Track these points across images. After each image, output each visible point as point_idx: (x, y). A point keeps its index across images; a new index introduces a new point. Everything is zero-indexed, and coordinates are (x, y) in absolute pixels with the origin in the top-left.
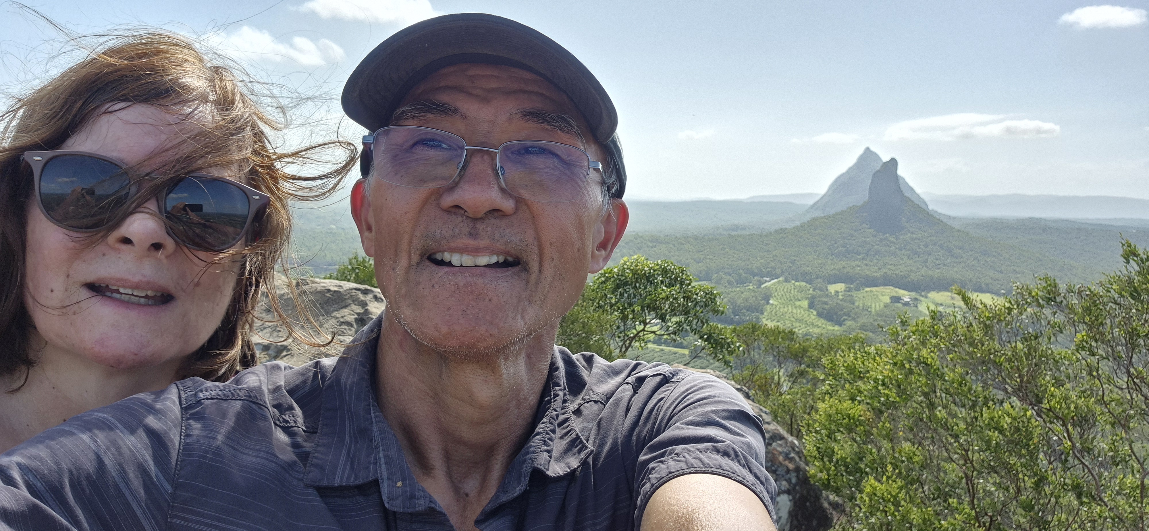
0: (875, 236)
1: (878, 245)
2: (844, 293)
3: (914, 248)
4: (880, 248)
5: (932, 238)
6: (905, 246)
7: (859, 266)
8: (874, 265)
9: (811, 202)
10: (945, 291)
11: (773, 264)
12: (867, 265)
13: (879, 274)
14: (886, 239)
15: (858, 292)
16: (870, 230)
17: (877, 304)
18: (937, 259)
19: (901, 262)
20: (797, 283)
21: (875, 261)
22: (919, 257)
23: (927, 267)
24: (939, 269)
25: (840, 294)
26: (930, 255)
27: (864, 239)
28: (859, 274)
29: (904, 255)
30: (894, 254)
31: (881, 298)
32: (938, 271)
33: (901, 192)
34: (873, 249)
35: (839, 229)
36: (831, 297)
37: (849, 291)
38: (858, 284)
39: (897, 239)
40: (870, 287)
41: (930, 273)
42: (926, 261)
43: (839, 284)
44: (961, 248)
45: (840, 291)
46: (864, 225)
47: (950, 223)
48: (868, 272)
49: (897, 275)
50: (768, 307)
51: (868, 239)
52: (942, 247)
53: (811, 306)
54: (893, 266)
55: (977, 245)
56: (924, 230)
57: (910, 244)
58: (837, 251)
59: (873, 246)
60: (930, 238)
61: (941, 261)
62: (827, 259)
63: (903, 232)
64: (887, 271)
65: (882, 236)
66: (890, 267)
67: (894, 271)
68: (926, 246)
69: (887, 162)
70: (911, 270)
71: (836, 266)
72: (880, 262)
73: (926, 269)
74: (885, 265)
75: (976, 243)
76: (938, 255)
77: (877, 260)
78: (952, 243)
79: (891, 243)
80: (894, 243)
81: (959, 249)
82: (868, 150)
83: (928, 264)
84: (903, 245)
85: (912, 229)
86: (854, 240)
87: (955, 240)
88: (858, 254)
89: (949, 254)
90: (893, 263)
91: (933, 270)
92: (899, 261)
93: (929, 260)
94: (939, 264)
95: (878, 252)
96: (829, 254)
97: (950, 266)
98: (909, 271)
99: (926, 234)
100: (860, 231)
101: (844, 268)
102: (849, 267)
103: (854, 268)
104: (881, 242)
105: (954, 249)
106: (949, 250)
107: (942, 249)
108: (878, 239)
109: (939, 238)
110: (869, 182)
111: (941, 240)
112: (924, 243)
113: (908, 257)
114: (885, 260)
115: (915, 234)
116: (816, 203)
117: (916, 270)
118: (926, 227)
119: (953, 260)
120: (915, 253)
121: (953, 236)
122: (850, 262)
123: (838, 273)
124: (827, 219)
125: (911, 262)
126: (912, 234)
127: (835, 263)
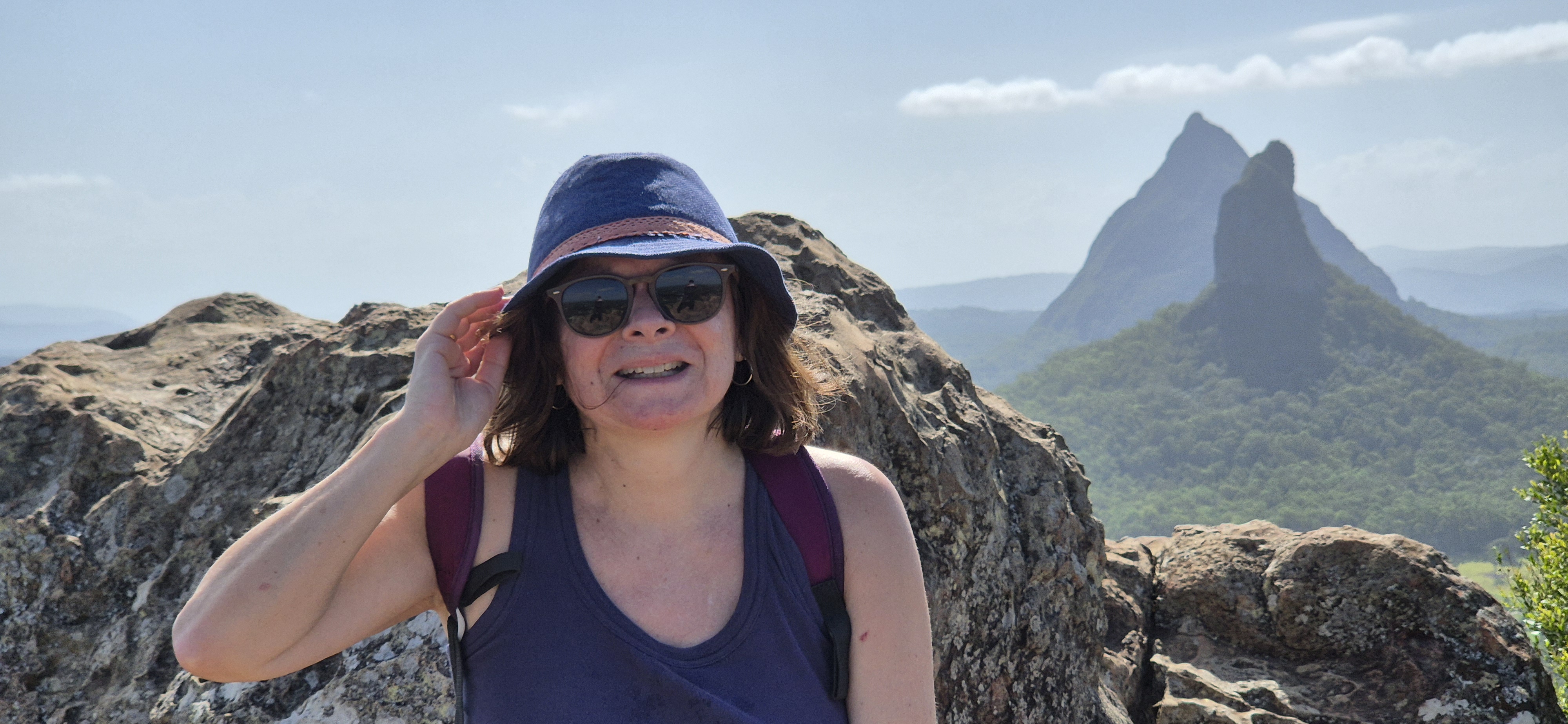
0: (1245, 400)
1: (1257, 426)
3: (1366, 427)
4: (1267, 437)
5: (1419, 392)
6: (1340, 422)
7: (1207, 503)
8: (1253, 494)
9: (1040, 302)
10: (1477, 560)
12: (1230, 496)
14: (1281, 407)
16: (1227, 382)
18: (1441, 458)
19: (1334, 476)
21: (1253, 481)
22: (1384, 453)
23: (1413, 486)
24: (1448, 488)
26: (1416, 446)
27: (1216, 412)
29: (1341, 455)
30: (1309, 454)
32: (1449, 494)
33: (1310, 253)
34: (1245, 443)
35: (1135, 385)
39: (1315, 403)
41: (1423, 502)
42: (1406, 469)
44: (1510, 417)
46: (1211, 366)
47: (1467, 339)
51: (1225, 412)
52: (1449, 417)
54: (1309, 491)
55: (1553, 404)
56: (1390, 369)
57: (1354, 416)
58: (1135, 457)
59: (1243, 432)
60: (1412, 393)
61: (1452, 463)
62: (1110, 486)
63: (1329, 379)
64: (1292, 511)
65: (1268, 399)
66: (1303, 496)
67: (1316, 507)
68: (1404, 419)
69: (1258, 156)
70: (1366, 500)
71: (1138, 507)
72: (1270, 481)
73: (1411, 492)
74: (1285, 490)
75: (1549, 399)
76: (1442, 446)
77: (1261, 475)
78: (1480, 403)
79: (1296, 419)
80: (1307, 418)
81: (1503, 421)
82: (1196, 122)
83: (1415, 476)
84: (1332, 421)
85: (1357, 369)
86: (1183, 417)
87: (1486, 395)
88: (1202, 460)
89: (1474, 439)
90: (1309, 481)
91: (1431, 495)
92: (1326, 476)
93: (1418, 463)
94: (1447, 475)
95: (1260, 452)
96: (1113, 469)
97: (1482, 477)
98: (1358, 504)
99: (1398, 380)
100: (1201, 388)
101: (1162, 509)
102: (1178, 505)
103: (1192, 507)
104: (1266, 418)
105: (1486, 424)
106: (1474, 427)
107: (1452, 425)
108: (1256, 409)
109: (1441, 389)
110: (1211, 224)
111: (1444, 398)
112: (1396, 410)
113: (1354, 458)
114: (1282, 474)
115: (1367, 384)
116: (1057, 304)
117: (1379, 499)
118: (1397, 359)
119: (1489, 458)
120: (1372, 444)
121: (1482, 383)
122: (1179, 492)
123: (1146, 528)
124: (1096, 355)
125: (1361, 474)
126: (1358, 383)
127: (1135, 498)
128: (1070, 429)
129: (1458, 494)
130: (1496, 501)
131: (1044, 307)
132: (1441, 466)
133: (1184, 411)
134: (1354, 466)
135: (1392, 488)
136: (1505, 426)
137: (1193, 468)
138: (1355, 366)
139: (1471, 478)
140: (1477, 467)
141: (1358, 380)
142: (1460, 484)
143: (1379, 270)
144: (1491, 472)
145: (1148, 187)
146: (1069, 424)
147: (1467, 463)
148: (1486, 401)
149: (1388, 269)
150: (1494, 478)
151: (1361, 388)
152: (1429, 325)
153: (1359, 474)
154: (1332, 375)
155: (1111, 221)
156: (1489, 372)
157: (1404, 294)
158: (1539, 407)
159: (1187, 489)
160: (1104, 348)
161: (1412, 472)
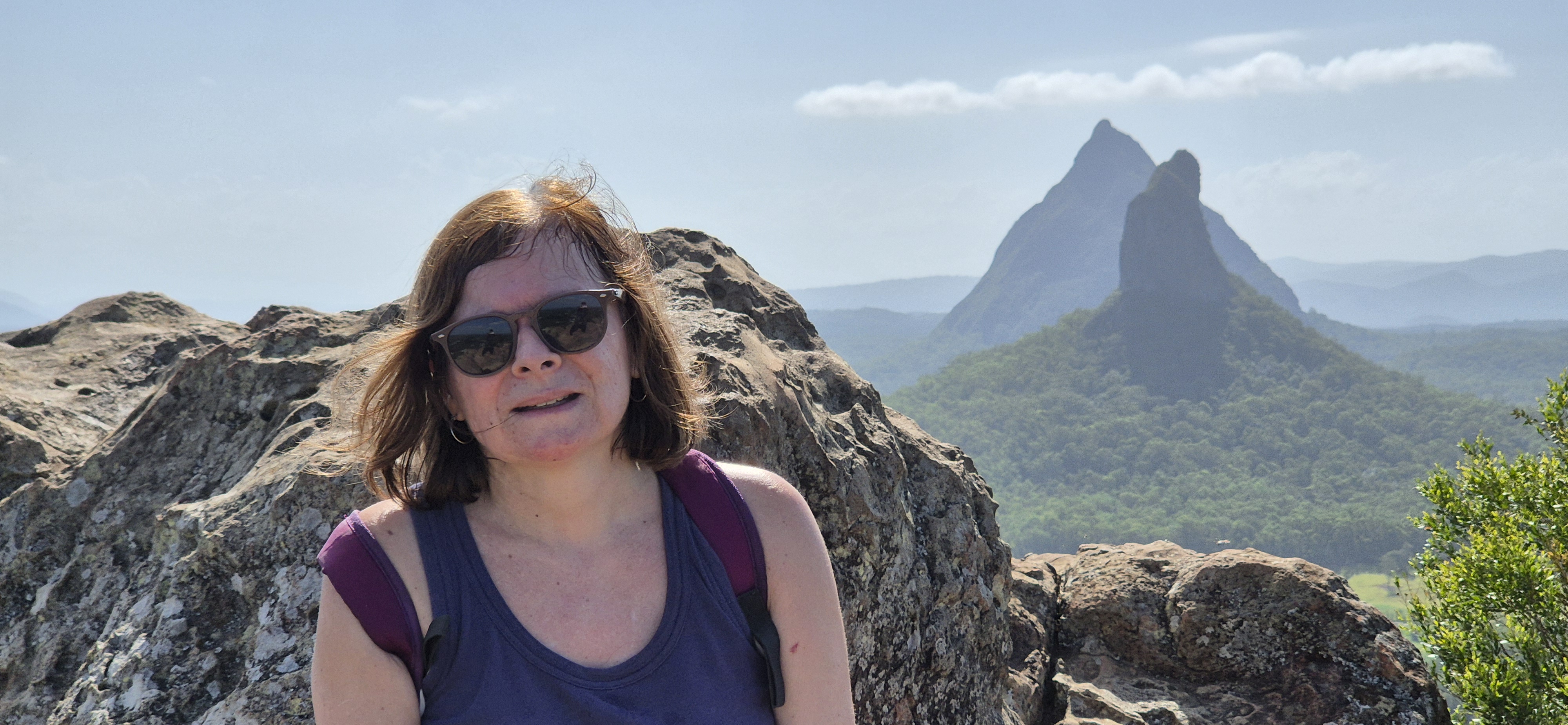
0: (1147, 408)
1: (1159, 434)
3: (1266, 438)
4: (1168, 445)
5: (1319, 403)
6: (1239, 433)
7: (1107, 509)
8: (1153, 501)
9: (945, 306)
10: (1371, 571)
12: (1130, 503)
13: (1167, 530)
14: (1182, 416)
16: (1130, 389)
18: (1338, 470)
19: (1232, 486)
21: (1154, 489)
22: (1282, 464)
23: (1310, 497)
24: (1345, 500)
26: (1314, 457)
27: (1119, 419)
28: (1109, 533)
29: (1240, 464)
30: (1208, 463)
32: (1344, 506)
33: (1215, 263)
34: (1146, 451)
35: (1038, 390)
39: (1215, 413)
41: (1320, 514)
42: (1303, 480)
44: (1407, 430)
46: (1114, 373)
47: (1366, 352)
48: (1135, 526)
49: (1224, 529)
51: (1127, 419)
52: (1347, 429)
54: (1208, 499)
55: (1449, 419)
56: (1291, 379)
57: (1255, 425)
58: (1037, 462)
59: (1144, 439)
60: (1311, 404)
61: (1348, 474)
62: (1010, 491)
63: (1230, 389)
64: (1191, 519)
65: (1168, 407)
66: (1200, 504)
67: (1214, 516)
68: (1303, 431)
69: (1165, 165)
70: (1264, 508)
71: (1039, 513)
72: (1170, 489)
73: (1307, 503)
74: (1185, 499)
75: (1445, 413)
76: (1340, 457)
77: (1161, 483)
78: (1377, 415)
79: (1196, 428)
80: (1207, 427)
81: (1400, 433)
82: (1104, 129)
83: (1312, 487)
84: (1232, 431)
85: (1258, 379)
86: (1086, 423)
87: (1383, 408)
88: (1102, 467)
89: (1371, 452)
90: (1209, 489)
91: (1327, 506)
92: (1225, 485)
93: (1315, 476)
94: (1344, 486)
95: (1161, 459)
96: (1014, 474)
97: (1378, 489)
98: (1256, 513)
99: (1298, 391)
100: (1103, 395)
101: (1062, 516)
102: (1079, 512)
103: (1092, 514)
104: (1168, 425)
105: (1384, 436)
106: (1371, 439)
107: (1350, 436)
108: (1158, 417)
109: (1339, 401)
110: (1117, 231)
111: (1343, 410)
112: (1296, 420)
113: (1253, 468)
114: (1182, 482)
115: (1267, 394)
116: (961, 307)
117: (1277, 508)
118: (1298, 371)
119: (1385, 470)
120: (1271, 454)
121: (1379, 395)
122: (1080, 498)
123: (1047, 534)
124: (1000, 360)
125: (1259, 483)
126: (1259, 394)
127: (1036, 503)
128: (972, 433)
129: (1355, 505)
130: (1390, 513)
131: (948, 309)
132: (1338, 477)
133: (1087, 416)
134: (1252, 476)
135: (1290, 498)
136: (1400, 439)
137: (1095, 475)
138: (1256, 375)
139: (1366, 491)
140: (1372, 480)
141: (1259, 391)
142: (1356, 495)
143: (1282, 282)
144: (1386, 484)
145: (1055, 191)
146: (970, 428)
147: (1364, 474)
148: (1382, 413)
149: (1289, 282)
150: (1390, 491)
151: (1261, 398)
152: (1330, 337)
153: (1258, 483)
154: (1233, 384)
155: (1017, 225)
156: (1387, 386)
157: (1305, 307)
158: (1434, 421)
159: (1087, 495)
160: (1007, 353)
161: (1309, 483)
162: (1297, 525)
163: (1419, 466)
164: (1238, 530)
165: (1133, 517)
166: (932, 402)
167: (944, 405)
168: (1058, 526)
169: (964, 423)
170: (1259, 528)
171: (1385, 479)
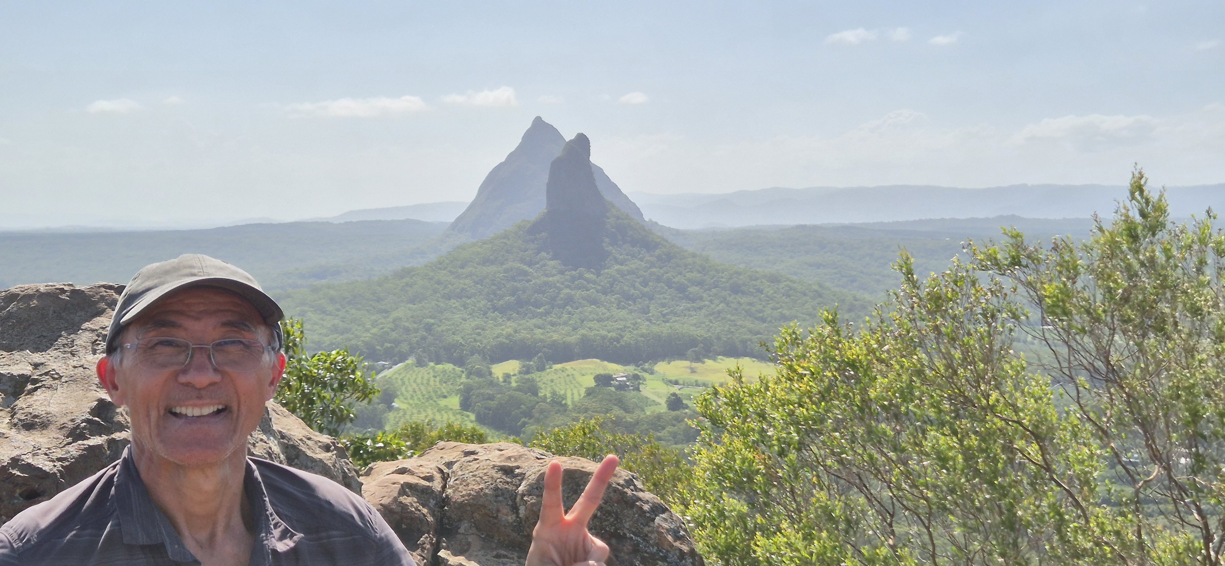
0: (562, 272)
1: (568, 287)
2: (518, 376)
3: (626, 288)
4: (573, 292)
5: (654, 270)
6: (612, 285)
7: (539, 328)
8: (565, 323)
9: (451, 218)
11: (394, 335)
12: (553, 324)
13: (573, 339)
14: (581, 277)
15: (543, 373)
16: (552, 263)
17: (575, 392)
18: (663, 305)
19: (608, 314)
20: (440, 367)
21: (565, 316)
22: (635, 302)
23: (650, 320)
24: (668, 321)
25: (513, 378)
26: (651, 299)
27: (546, 279)
28: (541, 341)
29: (612, 303)
30: (594, 302)
31: (580, 379)
32: (667, 325)
33: (597, 194)
34: (561, 296)
35: (502, 264)
36: (497, 385)
37: (527, 372)
38: (540, 358)
39: (598, 275)
40: (560, 362)
41: (655, 329)
42: (645, 311)
43: (511, 362)
44: (700, 283)
45: (512, 374)
46: (543, 254)
47: (679, 242)
48: (555, 337)
49: (604, 338)
50: (391, 416)
51: (551, 279)
52: (669, 284)
53: (466, 405)
54: (595, 322)
55: (722, 277)
56: (639, 257)
57: (619, 282)
58: (501, 302)
59: (560, 290)
60: (650, 270)
61: (670, 308)
62: (487, 318)
63: (606, 262)
64: (586, 333)
65: (573, 272)
66: (591, 324)
67: (598, 331)
68: (645, 284)
69: (571, 141)
70: (625, 327)
71: (502, 330)
72: (574, 317)
73: (647, 323)
74: (583, 321)
75: (720, 274)
76: (665, 299)
77: (569, 313)
78: (685, 276)
79: (588, 283)
80: (594, 282)
81: (696, 286)
82: (538, 122)
83: (650, 314)
84: (608, 285)
85: (621, 257)
86: (528, 281)
87: (688, 272)
88: (537, 305)
89: (681, 295)
90: (595, 316)
91: (659, 324)
92: (603, 314)
93: (652, 307)
94: (667, 314)
95: (569, 300)
96: (489, 309)
97: (685, 316)
98: (621, 329)
99: (642, 263)
100: (538, 266)
101: (516, 332)
102: (524, 329)
103: (532, 330)
104: (573, 282)
105: (688, 287)
106: (682, 289)
107: (670, 287)
108: (567, 278)
109: (665, 269)
110: (545, 178)
111: (666, 273)
112: (641, 279)
113: (618, 305)
114: (581, 312)
115: (626, 265)
116: (460, 219)
117: (632, 326)
118: (642, 252)
119: (689, 305)
120: (629, 297)
121: (686, 266)
122: (525, 321)
123: (507, 342)
124: (481, 247)
125: (623, 313)
126: (622, 265)
127: (501, 325)
128: (466, 287)
129: (672, 324)
130: (692, 328)
131: (452, 220)
132: (664, 309)
133: (529, 277)
134: (618, 309)
135: (639, 321)
136: (697, 289)
137: (533, 309)
138: (621, 255)
139: (679, 316)
140: (682, 311)
141: (622, 263)
142: (673, 319)
143: (634, 204)
144: (689, 313)
145: (511, 156)
146: (465, 284)
147: (677, 308)
148: (688, 275)
149: (638, 205)
151: (623, 267)
152: (659, 234)
153: (621, 313)
154: (608, 260)
155: (491, 174)
156: (690, 260)
158: (715, 279)
160: (485, 243)
161: (649, 313)
162: (642, 336)
163: (707, 303)
164: (611, 338)
165: (554, 332)
166: (444, 270)
167: (450, 271)
168: (513, 337)
169: (461, 281)
170: (622, 337)
171: (689, 310)
